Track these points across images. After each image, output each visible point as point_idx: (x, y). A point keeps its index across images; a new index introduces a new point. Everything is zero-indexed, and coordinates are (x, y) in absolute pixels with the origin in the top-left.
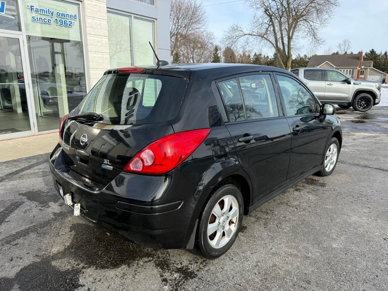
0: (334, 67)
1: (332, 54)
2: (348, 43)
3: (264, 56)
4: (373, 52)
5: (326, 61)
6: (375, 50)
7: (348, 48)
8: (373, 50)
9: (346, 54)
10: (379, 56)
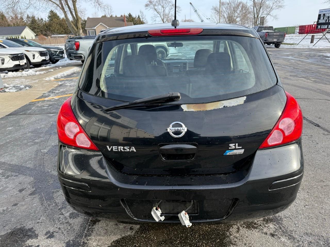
0: (108, 28)
1: (102, 17)
2: (110, 7)
3: (38, 18)
4: (130, 15)
5: (100, 23)
6: (131, 14)
7: (111, 12)
8: (130, 14)
9: (112, 17)
10: (135, 18)
